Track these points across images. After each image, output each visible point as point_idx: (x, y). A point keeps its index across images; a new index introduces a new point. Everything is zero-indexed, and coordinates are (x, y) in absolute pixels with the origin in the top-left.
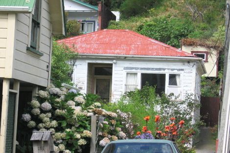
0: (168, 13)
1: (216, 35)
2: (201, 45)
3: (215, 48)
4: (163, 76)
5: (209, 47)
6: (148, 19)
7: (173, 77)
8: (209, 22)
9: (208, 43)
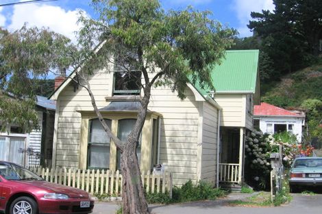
0: (274, 95)
1: (303, 105)
2: (297, 110)
3: (304, 111)
4: (286, 125)
5: (300, 111)
6: (266, 97)
7: (290, 126)
8: (296, 98)
9: (301, 109)
